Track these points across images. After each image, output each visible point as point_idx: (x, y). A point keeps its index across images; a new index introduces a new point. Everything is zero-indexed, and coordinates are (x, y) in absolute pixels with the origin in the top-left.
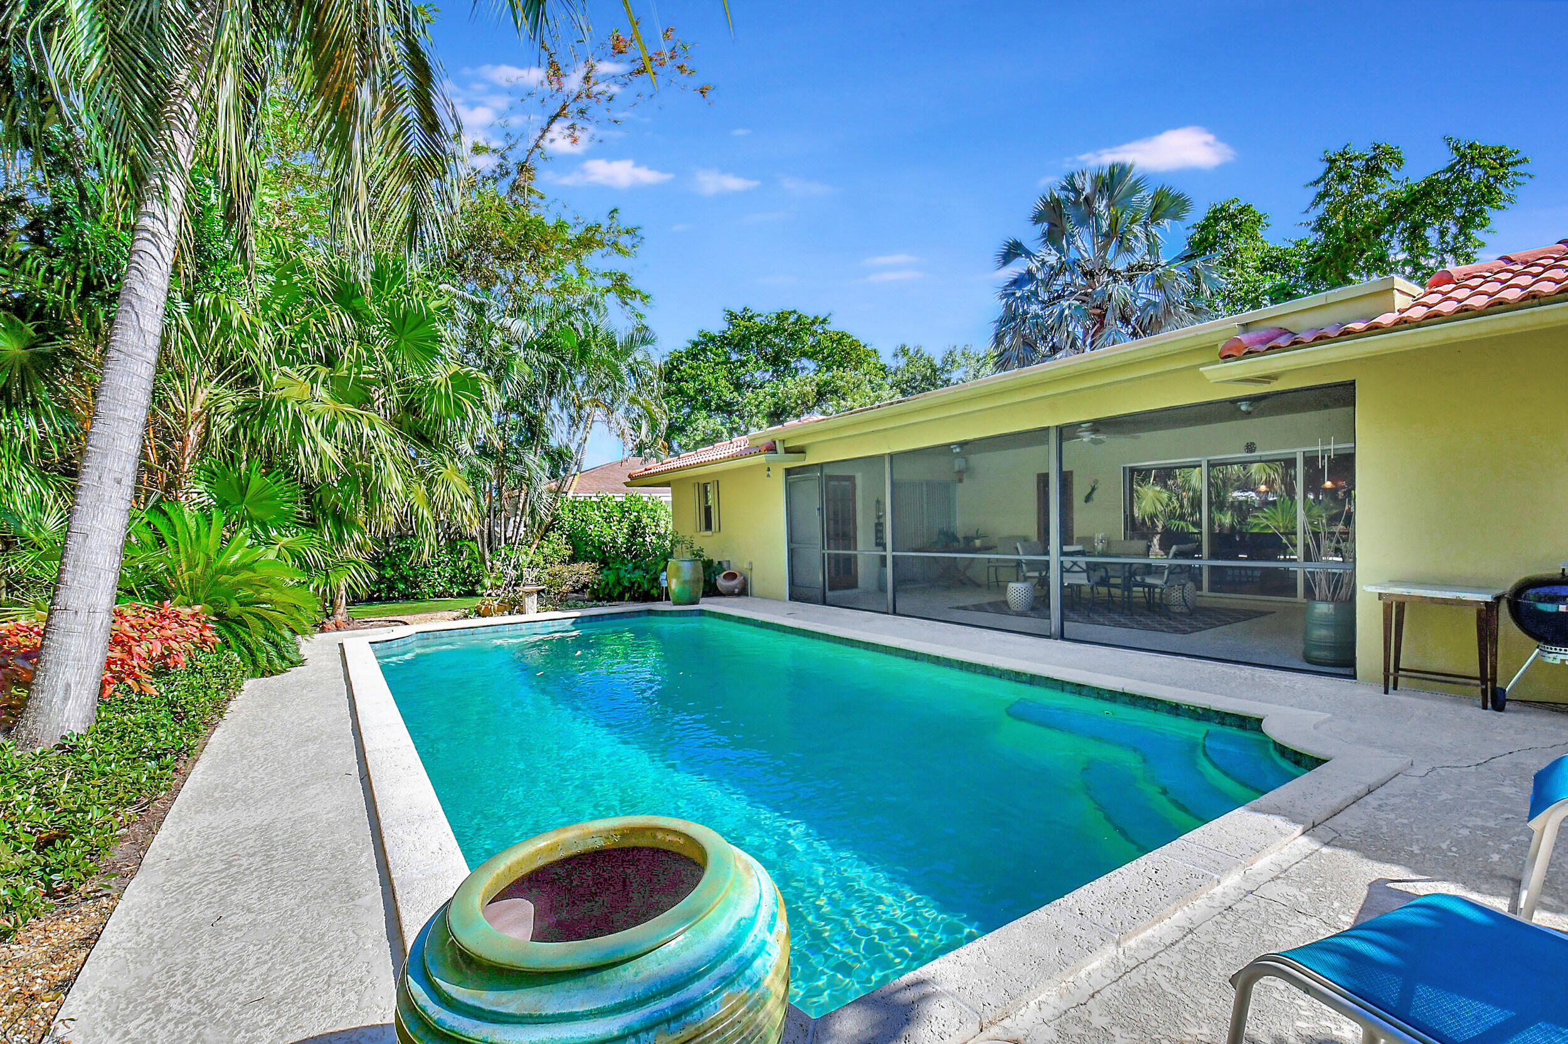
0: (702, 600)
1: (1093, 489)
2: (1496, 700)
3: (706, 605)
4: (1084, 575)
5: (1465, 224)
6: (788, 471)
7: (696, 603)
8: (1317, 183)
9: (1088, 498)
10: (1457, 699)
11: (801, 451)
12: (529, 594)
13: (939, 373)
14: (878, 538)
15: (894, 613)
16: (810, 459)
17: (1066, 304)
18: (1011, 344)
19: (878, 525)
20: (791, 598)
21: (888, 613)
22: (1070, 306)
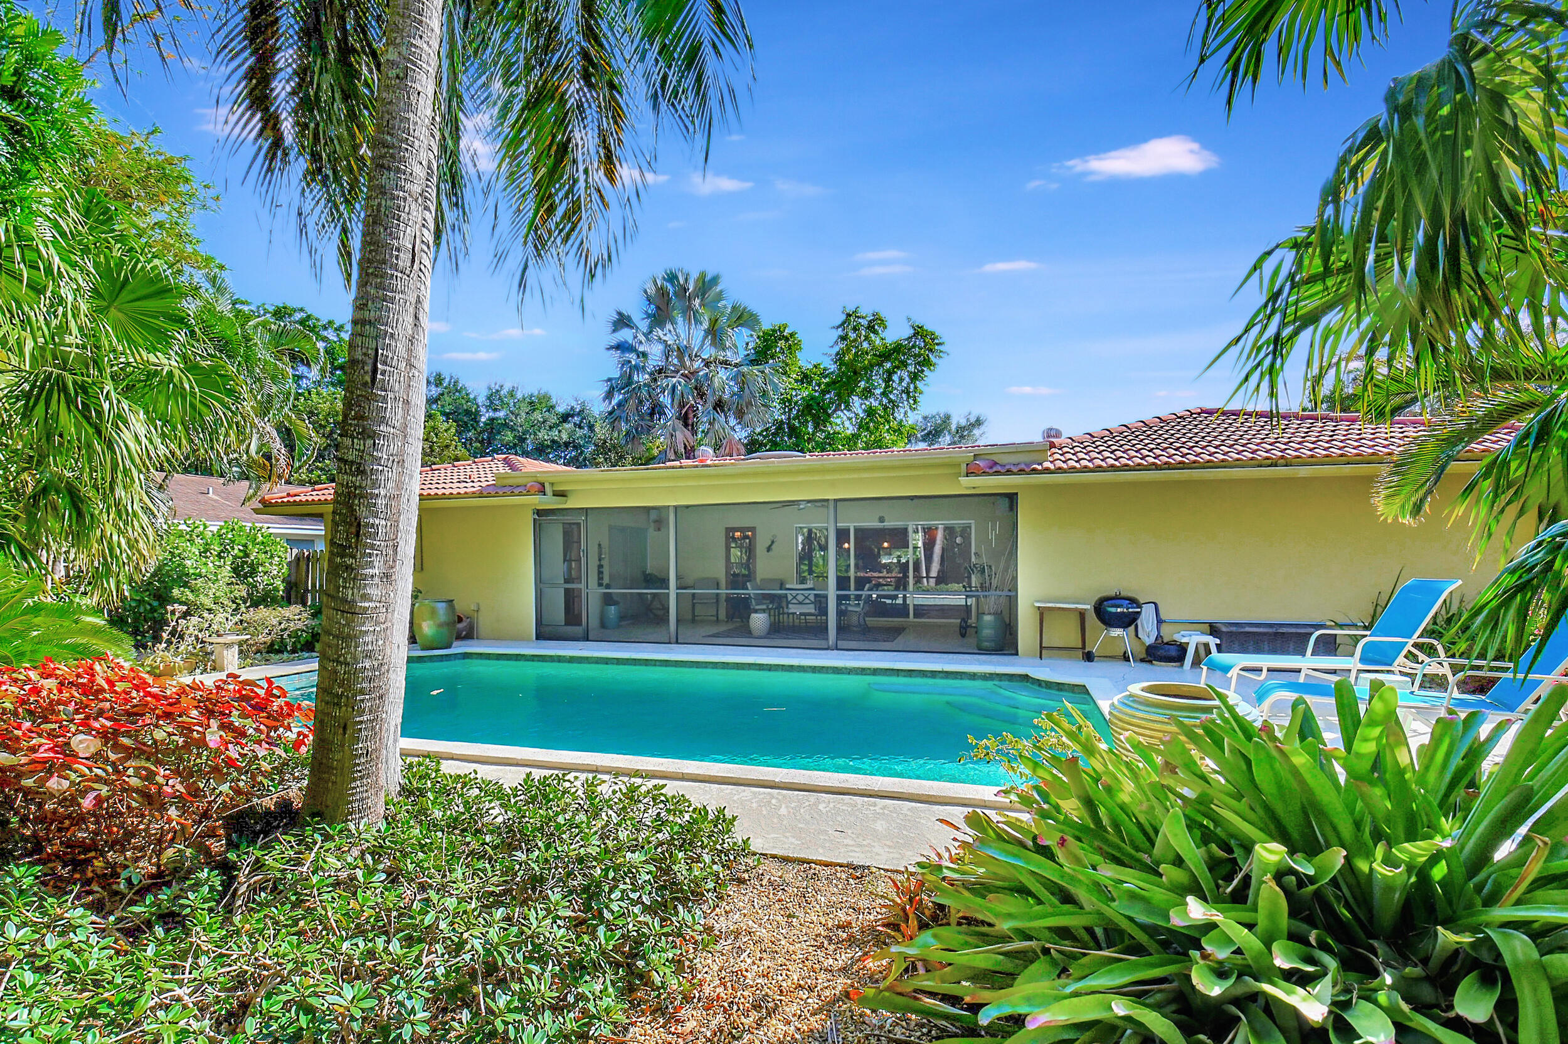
0: (455, 644)
1: (773, 542)
2: (1089, 657)
3: (458, 648)
4: (812, 606)
5: (914, 377)
6: (539, 512)
7: (449, 646)
8: (838, 327)
9: (769, 549)
10: (1070, 658)
11: (562, 494)
12: (228, 645)
13: (483, 410)
14: (600, 578)
15: (677, 643)
16: (570, 504)
17: (674, 380)
18: (619, 405)
19: (600, 566)
20: (539, 637)
21: (670, 643)
22: (679, 383)
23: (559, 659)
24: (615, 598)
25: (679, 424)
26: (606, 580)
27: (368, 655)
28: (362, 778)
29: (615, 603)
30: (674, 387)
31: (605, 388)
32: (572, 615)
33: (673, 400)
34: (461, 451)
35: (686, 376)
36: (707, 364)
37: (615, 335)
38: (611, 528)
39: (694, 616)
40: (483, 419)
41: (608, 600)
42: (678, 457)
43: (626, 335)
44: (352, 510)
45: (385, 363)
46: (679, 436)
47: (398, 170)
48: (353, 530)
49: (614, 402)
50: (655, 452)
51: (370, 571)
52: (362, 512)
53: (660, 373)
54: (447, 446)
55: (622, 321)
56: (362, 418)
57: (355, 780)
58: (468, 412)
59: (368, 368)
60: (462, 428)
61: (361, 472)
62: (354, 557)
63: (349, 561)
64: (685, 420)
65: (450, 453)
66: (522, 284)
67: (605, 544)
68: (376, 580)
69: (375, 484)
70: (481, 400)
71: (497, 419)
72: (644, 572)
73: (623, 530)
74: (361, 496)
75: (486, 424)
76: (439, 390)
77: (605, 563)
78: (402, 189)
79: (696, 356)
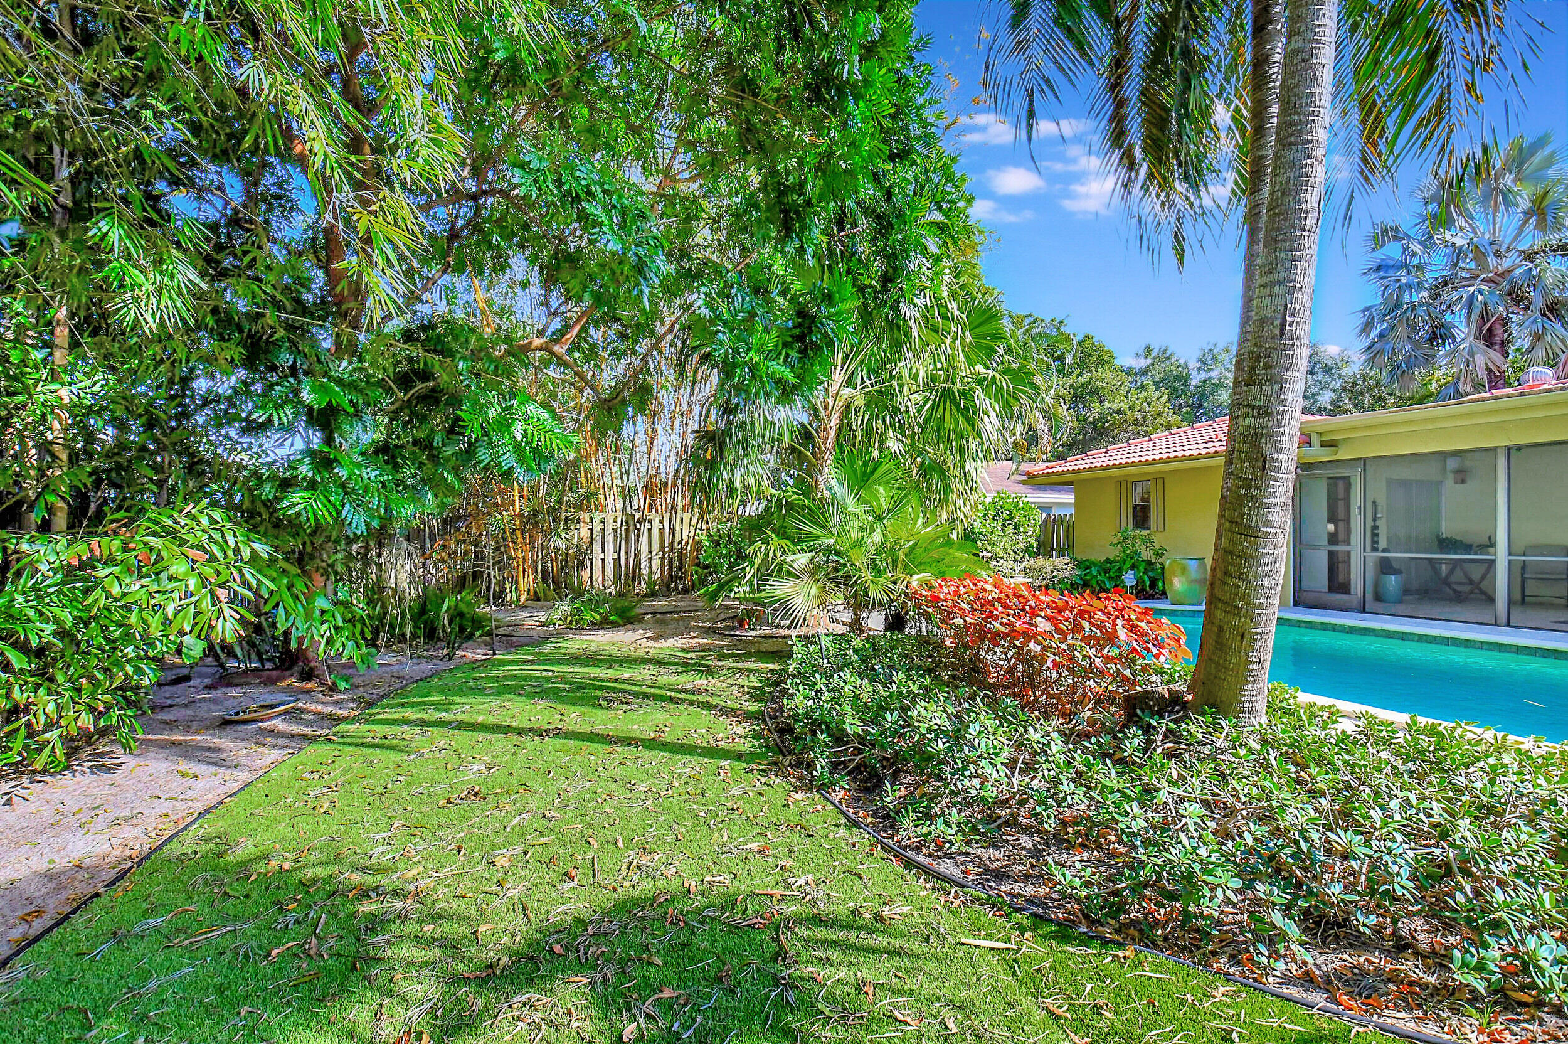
6: (1302, 467)
11: (1332, 445)
13: (1194, 373)
14: (1375, 542)
15: (1508, 625)
16: (1343, 454)
17: (1472, 289)
18: (1382, 335)
19: (1375, 527)
20: (1296, 604)
21: (1496, 624)
22: (1481, 292)
23: (1334, 628)
24: (1395, 565)
25: (1480, 345)
26: (1383, 543)
27: (1267, 575)
28: (1253, 682)
29: (1396, 572)
30: (1472, 298)
31: (1360, 320)
32: (1338, 583)
33: (1469, 316)
34: (1174, 419)
35: (1491, 280)
36: (1529, 256)
37: (1375, 254)
38: (1390, 482)
39: (1523, 596)
40: (1193, 382)
41: (1386, 567)
42: (1478, 387)
43: (1393, 251)
44: (1258, 447)
45: (1293, 315)
46: (1480, 360)
47: (1307, 142)
48: (1260, 464)
49: (1375, 333)
50: (1434, 387)
51: (1274, 501)
52: (1268, 449)
53: (1445, 284)
54: (1160, 414)
55: (1388, 234)
56: (1270, 367)
57: (1248, 683)
58: (1178, 377)
59: (1278, 323)
60: (1173, 394)
61: (1268, 414)
62: (1258, 488)
63: (1254, 492)
64: (1488, 338)
65: (1161, 420)
66: (1347, 217)
67: (1382, 501)
68: (1278, 509)
69: (1280, 423)
70: (1193, 364)
71: (1209, 379)
72: (1438, 536)
73: (1405, 484)
74: (1267, 435)
75: (1197, 387)
76: (1149, 361)
77: (1382, 524)
78: (1310, 157)
79: (1508, 250)
